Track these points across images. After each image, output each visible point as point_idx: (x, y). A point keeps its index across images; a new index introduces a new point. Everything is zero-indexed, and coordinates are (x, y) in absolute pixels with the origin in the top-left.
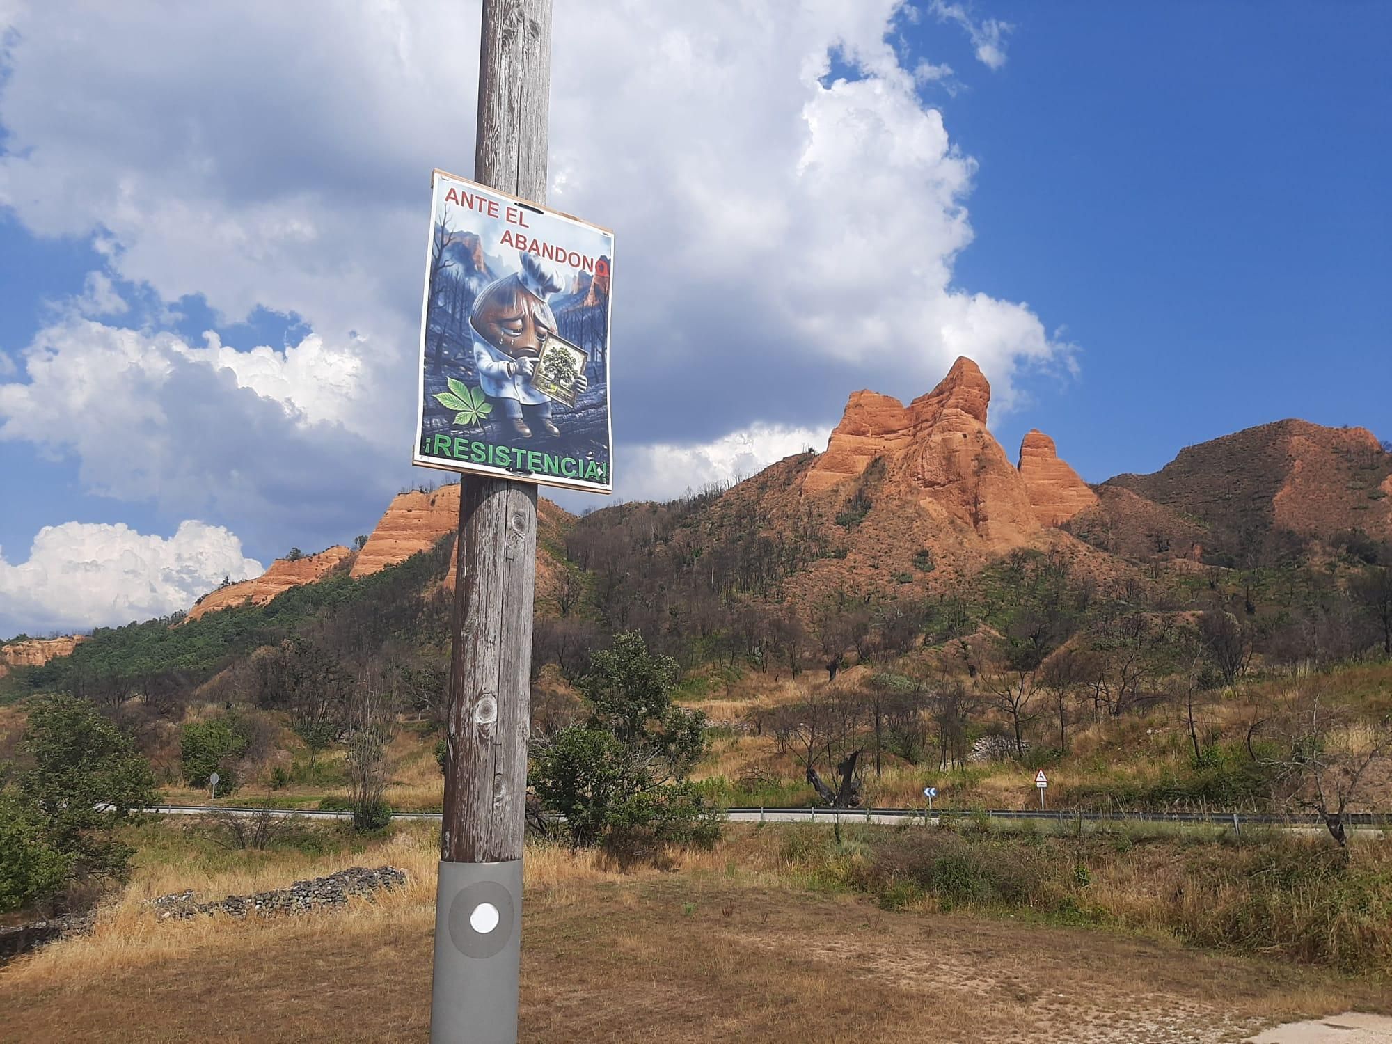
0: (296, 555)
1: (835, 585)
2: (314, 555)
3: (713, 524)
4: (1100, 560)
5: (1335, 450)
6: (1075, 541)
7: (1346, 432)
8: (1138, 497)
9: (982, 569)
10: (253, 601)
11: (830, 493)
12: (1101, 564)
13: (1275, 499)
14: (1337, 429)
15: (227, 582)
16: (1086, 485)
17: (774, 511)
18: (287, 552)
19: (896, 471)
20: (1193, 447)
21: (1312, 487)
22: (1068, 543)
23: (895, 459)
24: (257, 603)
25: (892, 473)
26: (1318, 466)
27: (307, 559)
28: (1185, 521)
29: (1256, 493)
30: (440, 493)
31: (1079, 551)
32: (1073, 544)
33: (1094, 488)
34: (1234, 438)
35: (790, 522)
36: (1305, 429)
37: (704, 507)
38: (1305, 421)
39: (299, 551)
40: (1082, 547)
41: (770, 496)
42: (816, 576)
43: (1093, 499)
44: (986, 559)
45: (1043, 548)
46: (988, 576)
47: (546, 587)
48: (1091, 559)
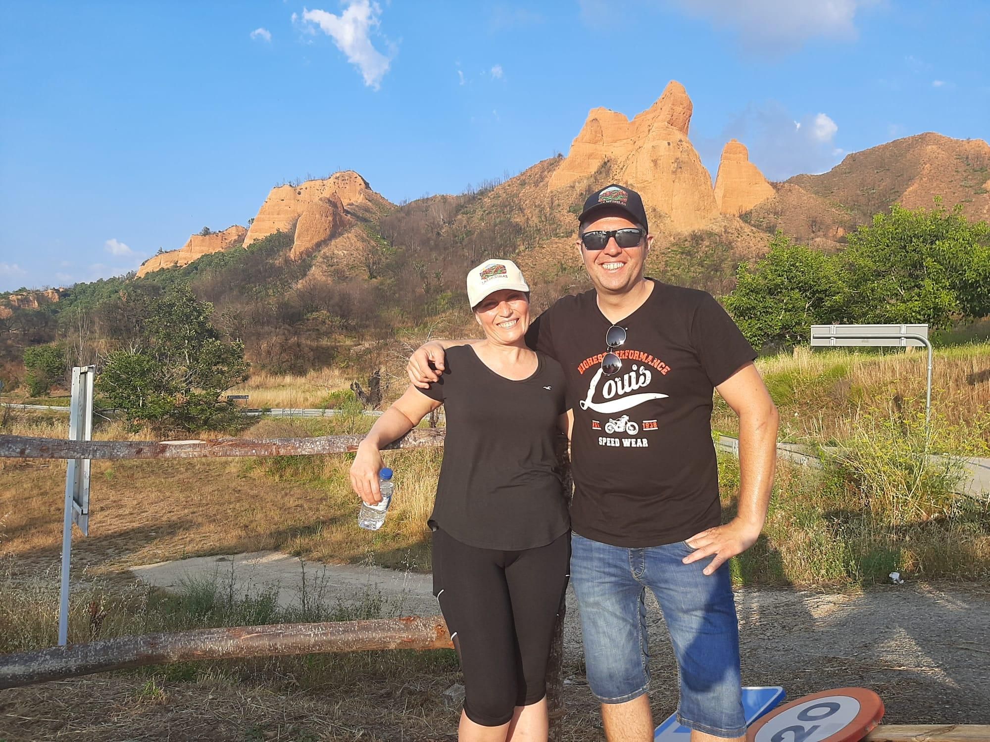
0: (206, 232)
1: (559, 257)
2: (220, 232)
3: (484, 211)
4: (759, 239)
5: (958, 157)
6: (743, 225)
7: (969, 143)
8: (805, 192)
9: (668, 245)
10: (178, 265)
11: (568, 188)
12: (759, 241)
13: (905, 193)
14: (962, 141)
15: (161, 251)
16: (768, 183)
17: (527, 202)
18: (201, 230)
19: (618, 171)
20: (856, 154)
21: (935, 185)
22: (738, 226)
23: (619, 162)
24: (181, 266)
25: (615, 173)
26: (942, 169)
27: (215, 235)
28: (837, 210)
29: (893, 189)
30: (304, 187)
31: (745, 232)
32: (741, 228)
33: (774, 185)
34: (886, 147)
35: (537, 210)
36: (938, 141)
37: (480, 199)
38: (939, 134)
39: (209, 229)
40: (747, 229)
41: (527, 190)
42: (547, 251)
43: (771, 193)
44: (674, 238)
45: (716, 229)
46: (672, 251)
47: (359, 257)
48: (752, 238)
